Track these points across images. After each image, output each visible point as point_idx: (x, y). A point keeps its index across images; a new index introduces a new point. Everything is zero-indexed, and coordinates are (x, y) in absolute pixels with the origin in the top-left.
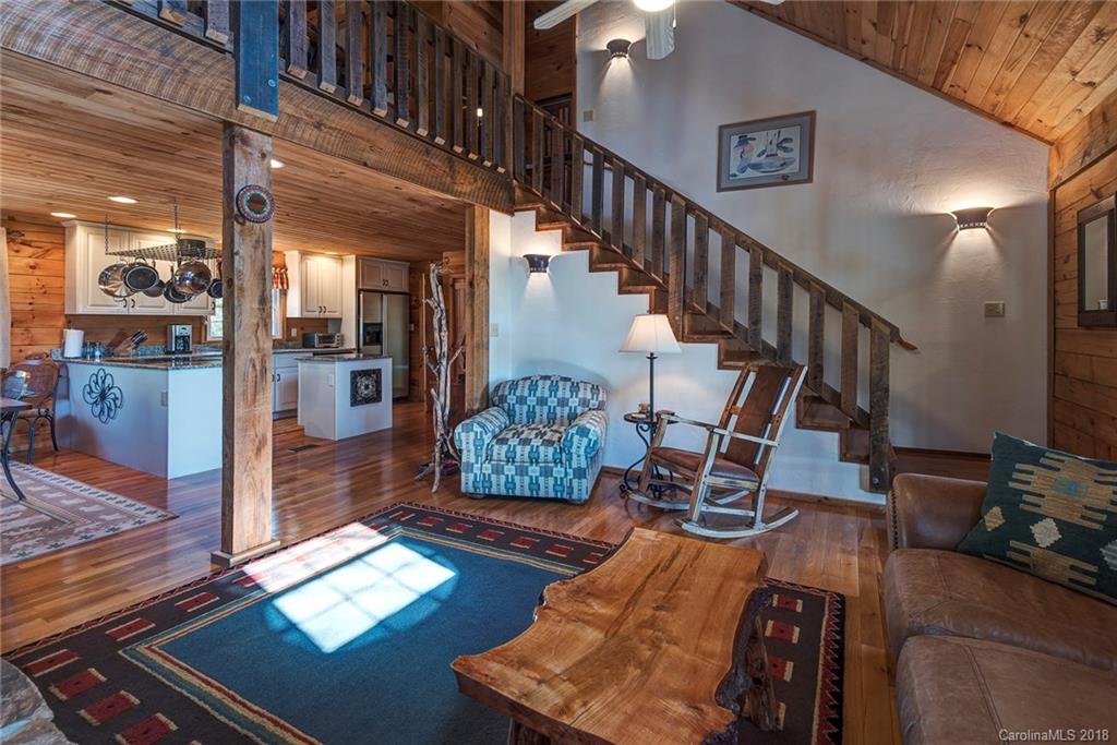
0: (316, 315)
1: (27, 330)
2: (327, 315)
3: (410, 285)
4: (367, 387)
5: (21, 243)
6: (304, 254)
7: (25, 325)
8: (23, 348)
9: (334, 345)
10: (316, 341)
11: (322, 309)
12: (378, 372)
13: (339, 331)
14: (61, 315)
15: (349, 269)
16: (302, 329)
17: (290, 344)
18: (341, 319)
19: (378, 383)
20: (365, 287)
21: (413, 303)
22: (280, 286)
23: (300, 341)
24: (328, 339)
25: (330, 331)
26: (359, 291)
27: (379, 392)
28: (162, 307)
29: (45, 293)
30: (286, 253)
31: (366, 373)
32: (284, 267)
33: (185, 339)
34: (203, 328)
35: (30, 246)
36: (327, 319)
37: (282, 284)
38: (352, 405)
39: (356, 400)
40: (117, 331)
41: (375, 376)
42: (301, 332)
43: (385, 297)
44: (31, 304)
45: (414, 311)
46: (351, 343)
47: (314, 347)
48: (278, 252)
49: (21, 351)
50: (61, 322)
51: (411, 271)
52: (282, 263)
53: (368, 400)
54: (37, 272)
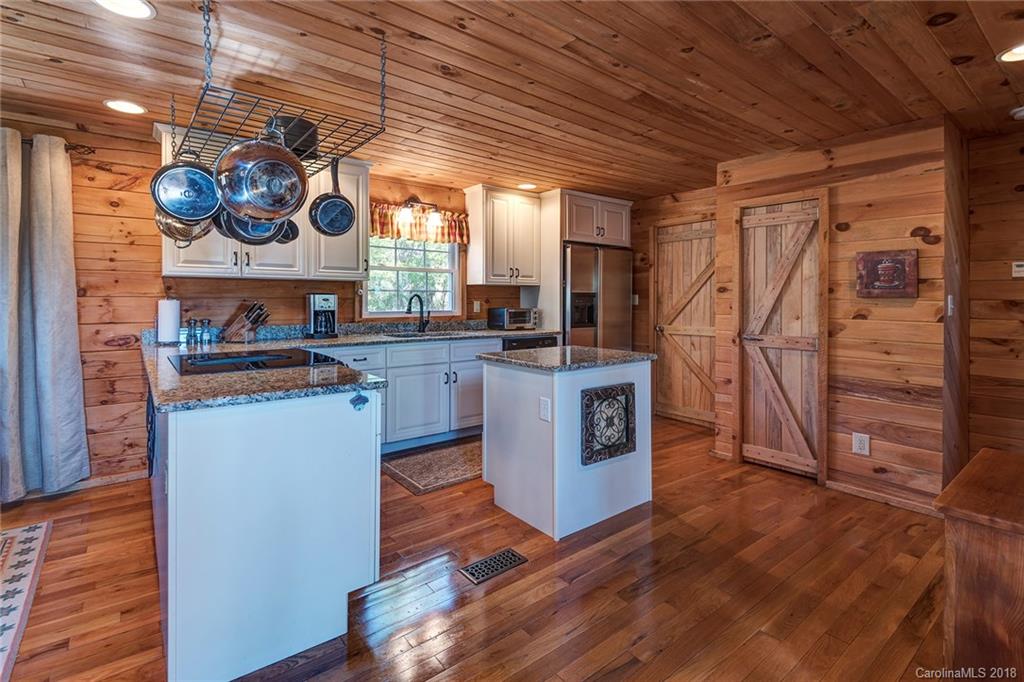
0: (506, 281)
1: (107, 300)
2: (521, 281)
3: (634, 236)
4: (610, 422)
5: (97, 167)
6: (492, 188)
7: (103, 293)
8: (101, 327)
9: (528, 326)
10: (506, 318)
11: (515, 272)
12: (628, 390)
13: (536, 307)
14: (157, 277)
15: (552, 212)
16: (487, 301)
17: (472, 323)
18: (539, 287)
19: (629, 411)
20: (571, 239)
21: (638, 263)
22: (458, 238)
23: (484, 321)
24: (520, 317)
25: (524, 305)
26: (565, 244)
27: (629, 431)
28: (291, 266)
29: (132, 243)
30: (465, 191)
31: (606, 394)
32: (464, 212)
33: (329, 315)
34: (357, 299)
35: (109, 170)
36: (519, 287)
37: (461, 236)
38: (584, 463)
39: (592, 452)
40: (238, 303)
41: (622, 398)
42: (486, 307)
43: (601, 253)
44: (112, 260)
45: (638, 275)
46: (553, 324)
47: (502, 328)
48: (456, 190)
49: (97, 332)
50: (157, 288)
51: (635, 215)
52: (460, 207)
53: (613, 450)
54: (120, 211)
